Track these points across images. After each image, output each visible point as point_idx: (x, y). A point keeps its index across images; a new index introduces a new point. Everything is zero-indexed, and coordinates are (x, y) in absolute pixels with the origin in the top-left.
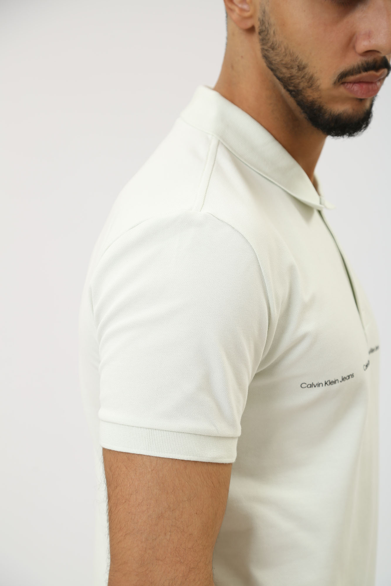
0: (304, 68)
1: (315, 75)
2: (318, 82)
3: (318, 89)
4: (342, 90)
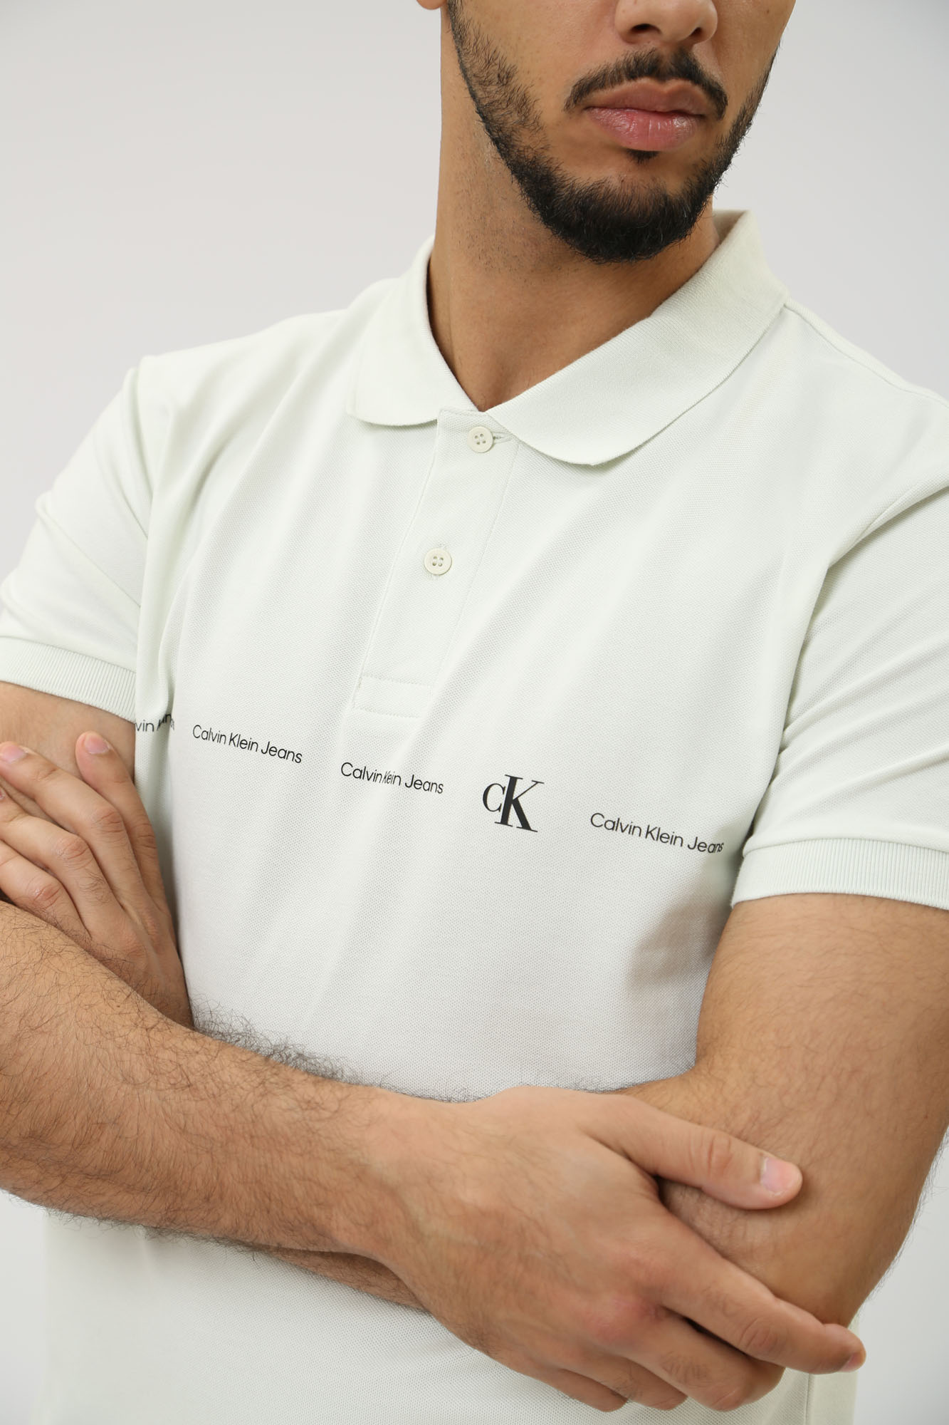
0: (509, 76)
1: (531, 90)
2: (537, 108)
3: (538, 127)
4: (586, 127)
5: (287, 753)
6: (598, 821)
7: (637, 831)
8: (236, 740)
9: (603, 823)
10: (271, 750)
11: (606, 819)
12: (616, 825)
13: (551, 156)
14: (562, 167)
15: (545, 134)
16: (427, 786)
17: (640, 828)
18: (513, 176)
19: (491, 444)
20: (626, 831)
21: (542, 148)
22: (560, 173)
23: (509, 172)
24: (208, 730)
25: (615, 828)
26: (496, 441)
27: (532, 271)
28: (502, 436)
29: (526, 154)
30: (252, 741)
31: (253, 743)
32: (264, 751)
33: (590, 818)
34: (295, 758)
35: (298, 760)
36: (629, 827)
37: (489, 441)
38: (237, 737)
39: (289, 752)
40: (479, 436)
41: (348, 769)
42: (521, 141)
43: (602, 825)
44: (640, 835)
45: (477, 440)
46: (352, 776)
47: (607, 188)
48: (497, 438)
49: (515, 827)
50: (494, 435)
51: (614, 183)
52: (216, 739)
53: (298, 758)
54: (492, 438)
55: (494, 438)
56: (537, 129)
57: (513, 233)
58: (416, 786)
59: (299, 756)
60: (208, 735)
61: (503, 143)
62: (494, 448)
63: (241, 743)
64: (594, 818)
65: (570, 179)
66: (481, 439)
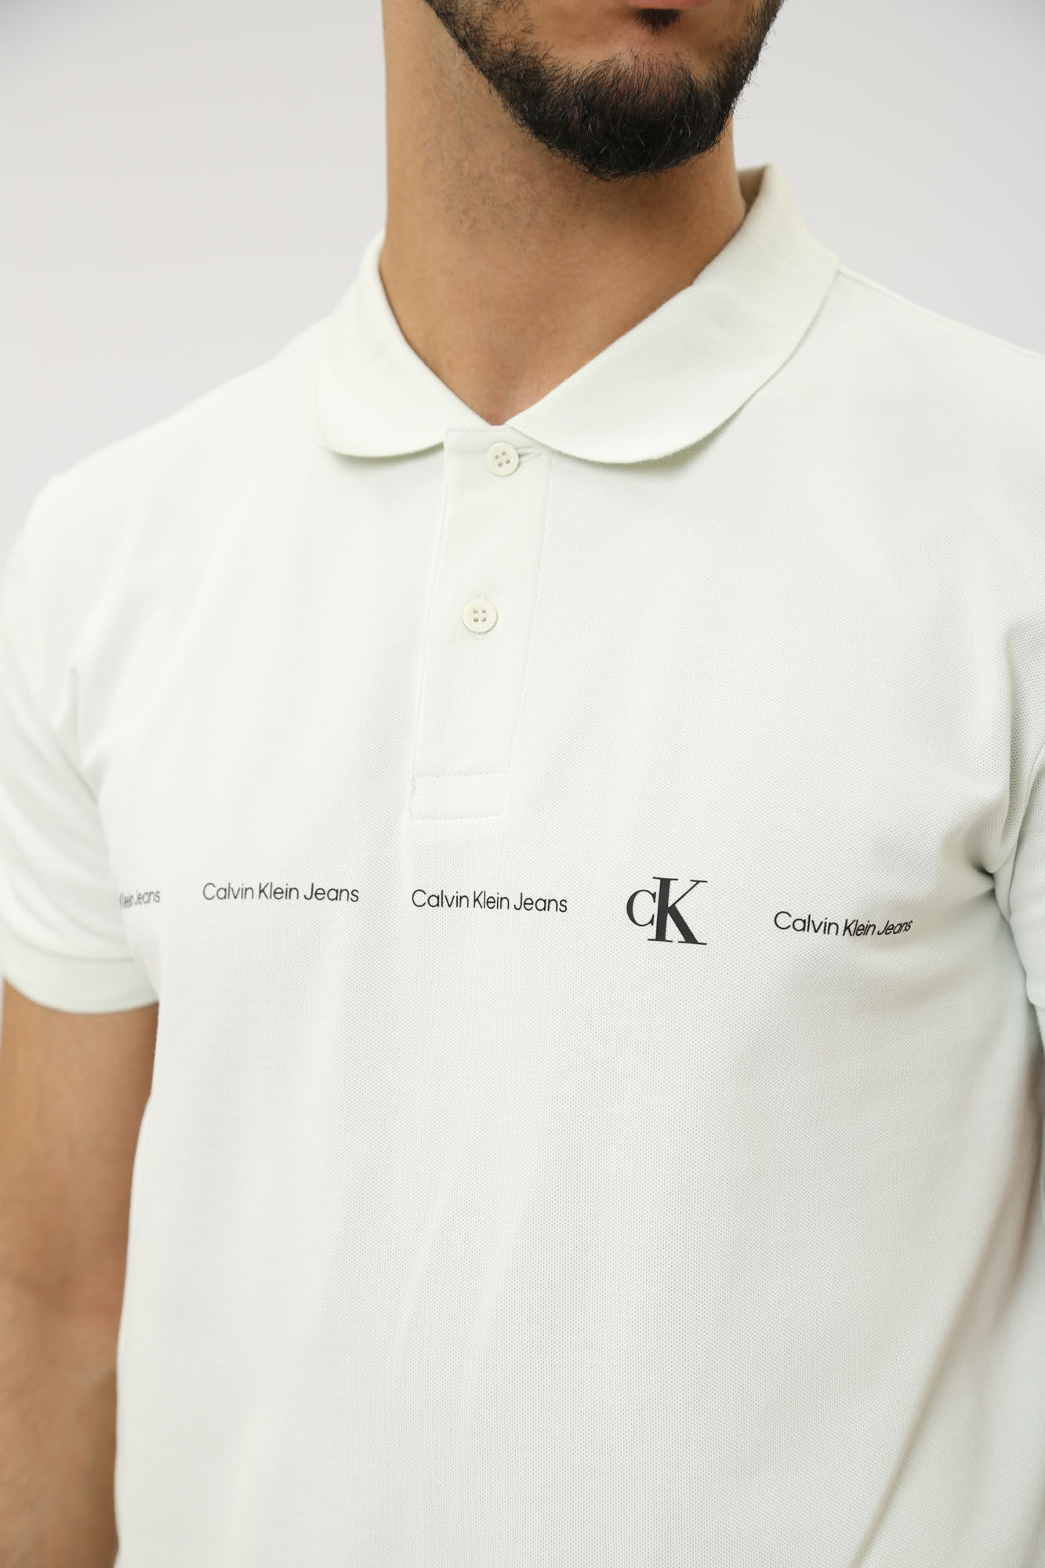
5: (339, 893)
6: (783, 920)
7: (833, 928)
8: (267, 891)
9: (791, 924)
10: (316, 893)
11: (794, 918)
12: (807, 924)
13: (536, 41)
14: (553, 53)
15: (526, 10)
16: (541, 905)
17: (835, 924)
18: (491, 86)
19: (517, 463)
20: (819, 931)
21: (522, 31)
22: (549, 61)
23: (486, 81)
24: (227, 887)
25: (806, 928)
26: (523, 459)
27: (529, 224)
28: (529, 451)
29: (503, 46)
30: (289, 887)
31: (291, 890)
32: (308, 896)
33: (773, 919)
34: (351, 896)
35: (355, 899)
36: (823, 925)
37: (514, 460)
38: (269, 887)
39: (341, 891)
40: (500, 455)
41: (421, 898)
42: (495, 31)
43: (789, 926)
44: (837, 934)
45: (499, 461)
46: (427, 905)
47: (616, 70)
48: (524, 455)
49: (675, 943)
50: (520, 451)
51: (626, 61)
52: (240, 896)
53: (354, 896)
54: (517, 456)
55: (520, 456)
56: (516, 5)
57: (503, 170)
58: (526, 906)
59: (355, 893)
60: (227, 892)
61: (471, 42)
62: (521, 467)
63: (275, 893)
64: (778, 918)
65: (565, 66)
66: (503, 459)
